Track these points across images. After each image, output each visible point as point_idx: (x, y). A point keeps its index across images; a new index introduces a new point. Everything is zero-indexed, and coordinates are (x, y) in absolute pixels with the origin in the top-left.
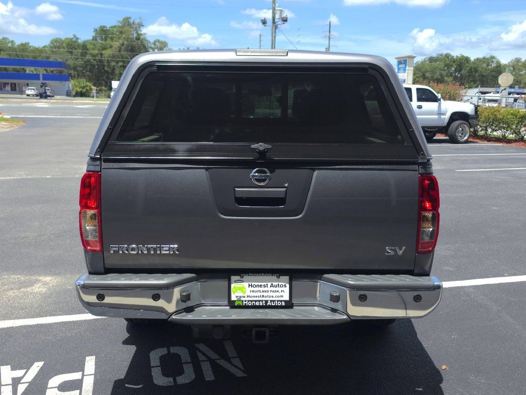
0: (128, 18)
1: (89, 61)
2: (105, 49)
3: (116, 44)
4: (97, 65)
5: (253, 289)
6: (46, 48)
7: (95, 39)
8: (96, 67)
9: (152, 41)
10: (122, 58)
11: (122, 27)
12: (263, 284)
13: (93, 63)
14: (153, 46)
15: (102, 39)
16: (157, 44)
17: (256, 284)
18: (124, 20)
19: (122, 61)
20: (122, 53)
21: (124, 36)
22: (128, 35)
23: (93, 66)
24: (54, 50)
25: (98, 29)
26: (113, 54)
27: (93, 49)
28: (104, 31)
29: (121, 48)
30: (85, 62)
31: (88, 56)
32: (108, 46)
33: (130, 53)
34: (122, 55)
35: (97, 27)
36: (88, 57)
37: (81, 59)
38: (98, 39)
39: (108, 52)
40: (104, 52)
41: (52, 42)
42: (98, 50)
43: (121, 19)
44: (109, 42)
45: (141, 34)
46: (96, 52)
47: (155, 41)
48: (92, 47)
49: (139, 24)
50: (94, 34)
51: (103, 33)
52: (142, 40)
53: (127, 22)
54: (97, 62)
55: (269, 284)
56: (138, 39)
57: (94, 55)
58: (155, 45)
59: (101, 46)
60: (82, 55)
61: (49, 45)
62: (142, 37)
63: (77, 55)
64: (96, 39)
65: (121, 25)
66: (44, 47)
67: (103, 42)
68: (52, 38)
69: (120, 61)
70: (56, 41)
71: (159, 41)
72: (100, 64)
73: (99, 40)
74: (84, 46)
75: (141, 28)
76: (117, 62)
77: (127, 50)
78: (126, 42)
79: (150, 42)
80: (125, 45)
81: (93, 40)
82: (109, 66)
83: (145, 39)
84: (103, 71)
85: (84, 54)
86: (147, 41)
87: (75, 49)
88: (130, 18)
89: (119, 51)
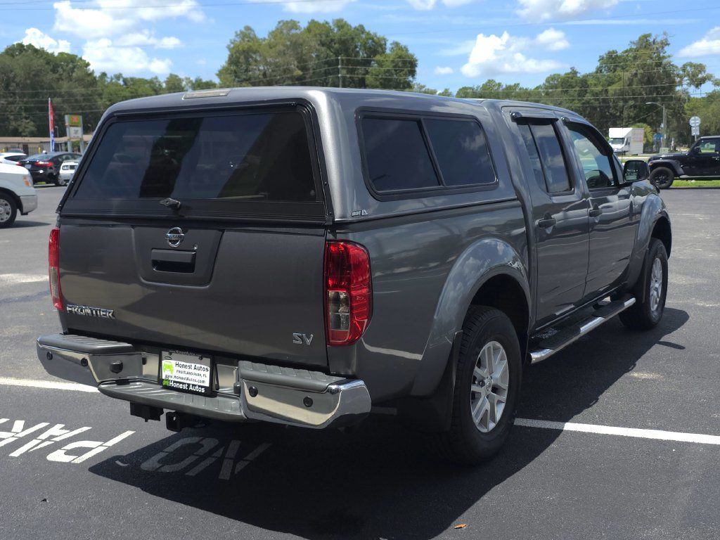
0: (646, 37)
1: (588, 102)
2: (611, 83)
3: (626, 75)
4: (600, 107)
5: (179, 369)
6: (540, 90)
7: (599, 70)
8: (598, 109)
9: (680, 66)
10: (634, 94)
11: (637, 50)
12: (188, 364)
13: (594, 105)
14: (681, 72)
15: (609, 70)
16: (689, 68)
17: (182, 363)
18: (640, 39)
19: (634, 99)
20: (634, 87)
21: (638, 62)
22: (644, 60)
23: (595, 108)
24: (550, 90)
25: (605, 56)
26: (620, 90)
27: (595, 85)
28: (613, 59)
29: (632, 80)
30: (584, 103)
31: (588, 95)
32: (616, 79)
33: (645, 86)
34: (633, 90)
35: (604, 53)
36: (588, 97)
37: (578, 100)
38: (603, 70)
39: (614, 88)
40: (609, 88)
41: (547, 80)
42: (603, 86)
43: (636, 38)
44: (619, 72)
45: (664, 57)
46: (600, 88)
47: (684, 66)
48: (594, 82)
49: (662, 43)
50: (598, 64)
51: (612, 61)
52: (666, 65)
53: (645, 42)
54: (600, 103)
55: (193, 365)
56: (659, 65)
57: (597, 93)
58: (684, 72)
59: (606, 80)
60: (579, 96)
61: (544, 84)
62: (664, 61)
63: (573, 96)
64: (601, 71)
65: (635, 47)
66: (537, 88)
67: (611, 74)
68: (548, 75)
69: (630, 99)
70: (553, 78)
71: (691, 65)
72: (604, 105)
73: (605, 73)
74: (584, 82)
75: (666, 48)
76: (626, 101)
77: (641, 82)
78: (641, 71)
79: (677, 67)
80: (639, 76)
81: (597, 72)
82: (615, 108)
83: (669, 64)
84: (607, 113)
85: (582, 94)
86: (673, 65)
87: (573, 87)
88: (649, 35)
89: (630, 85)
